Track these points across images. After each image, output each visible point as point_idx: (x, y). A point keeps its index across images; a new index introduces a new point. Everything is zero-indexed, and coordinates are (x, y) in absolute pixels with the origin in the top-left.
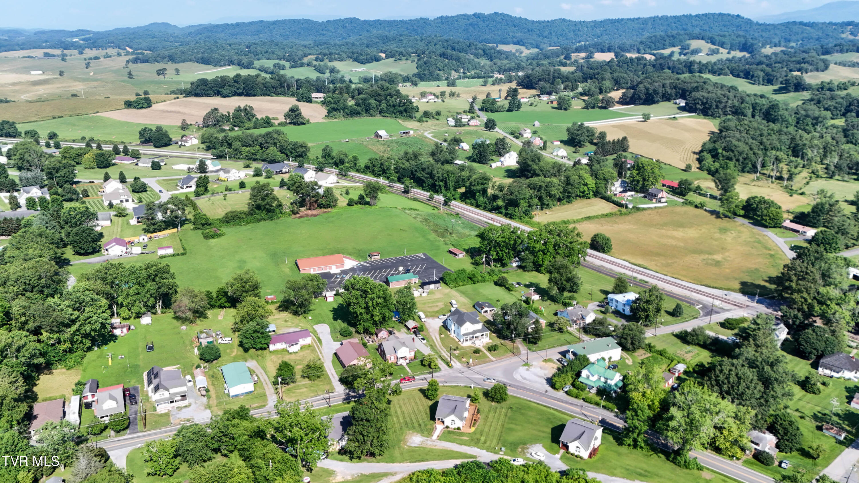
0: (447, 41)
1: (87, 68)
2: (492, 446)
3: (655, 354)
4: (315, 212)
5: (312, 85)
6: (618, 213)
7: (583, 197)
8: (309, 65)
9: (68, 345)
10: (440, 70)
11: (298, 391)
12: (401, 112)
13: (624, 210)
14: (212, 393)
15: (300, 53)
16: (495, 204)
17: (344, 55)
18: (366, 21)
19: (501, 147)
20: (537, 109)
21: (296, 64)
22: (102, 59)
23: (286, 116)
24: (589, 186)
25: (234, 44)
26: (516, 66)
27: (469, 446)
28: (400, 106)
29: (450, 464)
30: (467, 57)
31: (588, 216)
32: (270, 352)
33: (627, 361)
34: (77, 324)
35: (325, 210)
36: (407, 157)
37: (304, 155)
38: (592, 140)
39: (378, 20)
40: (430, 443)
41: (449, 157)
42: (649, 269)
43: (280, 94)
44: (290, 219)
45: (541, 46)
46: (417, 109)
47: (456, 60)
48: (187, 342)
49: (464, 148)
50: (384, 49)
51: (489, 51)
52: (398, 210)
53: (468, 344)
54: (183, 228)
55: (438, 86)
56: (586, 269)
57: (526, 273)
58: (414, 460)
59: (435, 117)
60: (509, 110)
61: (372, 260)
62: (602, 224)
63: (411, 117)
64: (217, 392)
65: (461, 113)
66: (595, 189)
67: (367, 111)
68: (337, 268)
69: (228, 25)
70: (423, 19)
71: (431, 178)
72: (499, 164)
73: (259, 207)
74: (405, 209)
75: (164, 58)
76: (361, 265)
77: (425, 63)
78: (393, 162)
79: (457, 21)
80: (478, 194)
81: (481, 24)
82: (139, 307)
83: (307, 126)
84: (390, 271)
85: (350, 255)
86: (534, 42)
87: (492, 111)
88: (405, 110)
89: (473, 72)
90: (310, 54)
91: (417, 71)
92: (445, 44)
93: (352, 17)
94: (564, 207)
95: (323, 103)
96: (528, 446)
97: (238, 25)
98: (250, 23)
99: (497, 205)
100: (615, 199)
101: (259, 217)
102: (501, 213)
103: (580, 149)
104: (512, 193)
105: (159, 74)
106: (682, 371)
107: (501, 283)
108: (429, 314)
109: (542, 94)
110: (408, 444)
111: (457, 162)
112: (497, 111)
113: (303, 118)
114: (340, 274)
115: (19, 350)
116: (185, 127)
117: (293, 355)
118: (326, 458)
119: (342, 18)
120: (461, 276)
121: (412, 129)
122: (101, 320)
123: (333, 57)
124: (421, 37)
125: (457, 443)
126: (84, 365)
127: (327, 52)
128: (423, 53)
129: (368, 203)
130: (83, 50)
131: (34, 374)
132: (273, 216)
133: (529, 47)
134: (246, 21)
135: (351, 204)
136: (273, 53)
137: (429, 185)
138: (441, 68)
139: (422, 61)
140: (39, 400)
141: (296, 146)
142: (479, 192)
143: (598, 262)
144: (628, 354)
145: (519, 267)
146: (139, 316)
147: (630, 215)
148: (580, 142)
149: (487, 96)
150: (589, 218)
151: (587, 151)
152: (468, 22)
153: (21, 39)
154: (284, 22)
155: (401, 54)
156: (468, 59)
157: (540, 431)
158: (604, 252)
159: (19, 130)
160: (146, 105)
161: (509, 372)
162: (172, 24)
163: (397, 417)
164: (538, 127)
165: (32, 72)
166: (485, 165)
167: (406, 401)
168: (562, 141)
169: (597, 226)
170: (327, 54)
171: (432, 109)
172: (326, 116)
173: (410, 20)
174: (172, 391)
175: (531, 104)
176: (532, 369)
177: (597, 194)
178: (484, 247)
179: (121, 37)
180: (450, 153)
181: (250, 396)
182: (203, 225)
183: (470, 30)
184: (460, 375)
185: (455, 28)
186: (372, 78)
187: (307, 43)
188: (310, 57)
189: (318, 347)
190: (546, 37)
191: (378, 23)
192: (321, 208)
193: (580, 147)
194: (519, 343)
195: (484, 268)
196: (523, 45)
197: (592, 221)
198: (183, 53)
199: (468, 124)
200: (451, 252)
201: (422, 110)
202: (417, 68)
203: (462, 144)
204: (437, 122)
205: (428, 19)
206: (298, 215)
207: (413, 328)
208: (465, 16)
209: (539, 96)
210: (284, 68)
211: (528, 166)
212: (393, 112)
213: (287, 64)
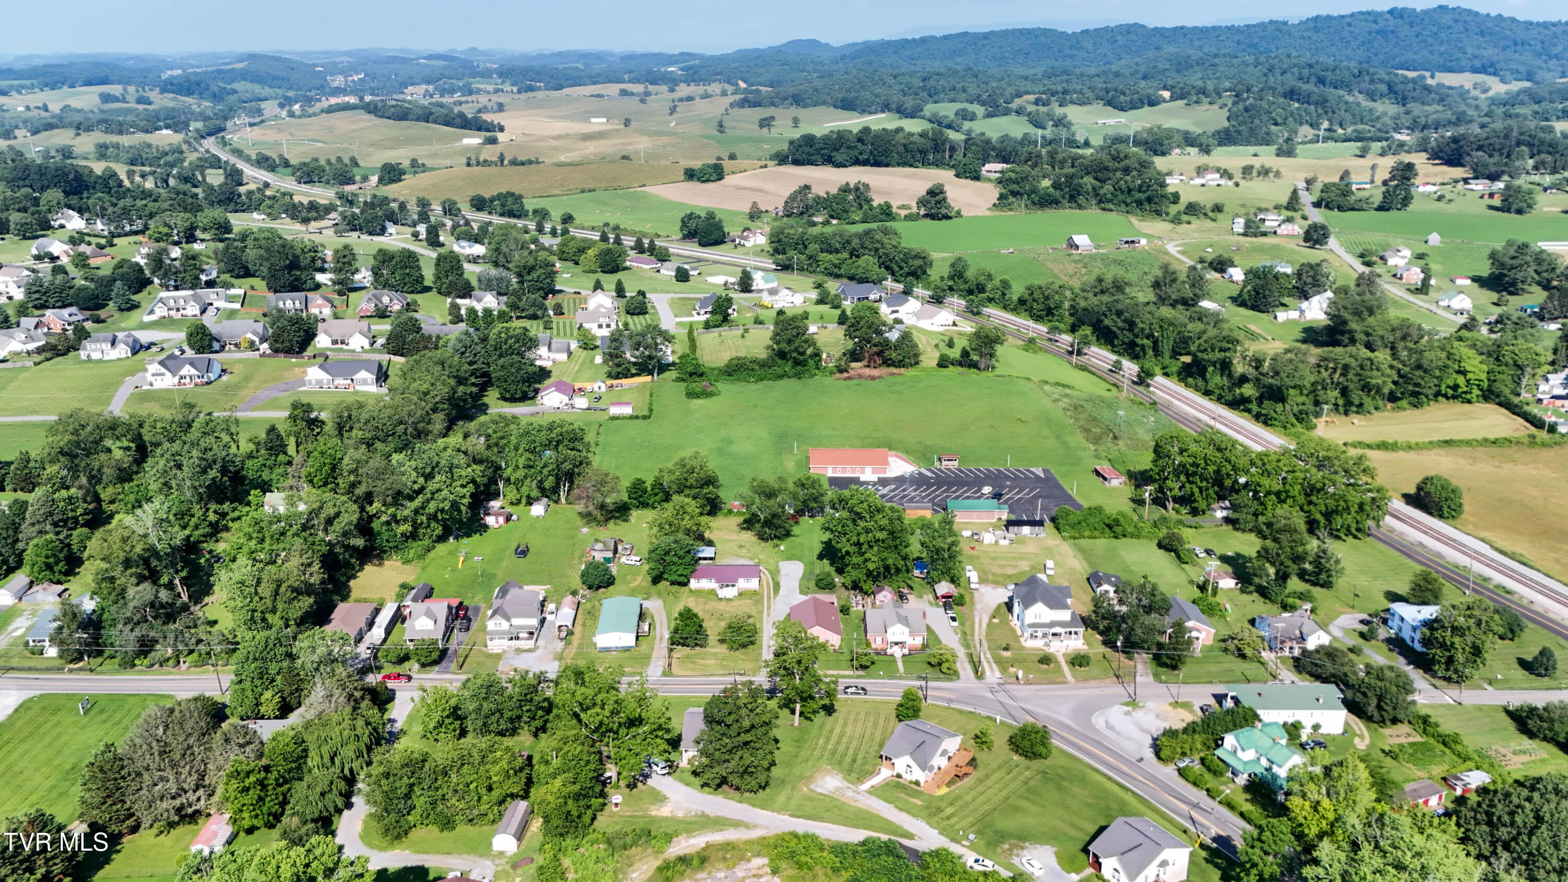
0: (1310, 66)
1: (671, 114)
2: (957, 827)
3: (1431, 741)
4: (876, 372)
5: (994, 149)
6: (1526, 440)
7: (1454, 397)
8: (1019, 112)
9: (406, 528)
10: (1276, 124)
11: (701, 662)
12: (1139, 203)
13: (1543, 435)
14: (576, 639)
15: (1010, 90)
16: (1238, 391)
17: (1089, 94)
18: (1156, 29)
19: (1309, 280)
20: (1451, 208)
21: (995, 109)
22: (698, 100)
23: (921, 202)
24: (1469, 376)
25: (903, 74)
26: (1453, 119)
27: (914, 816)
28: (1140, 191)
29: (855, 836)
30: (1350, 99)
31: (1448, 438)
32: (691, 591)
33: (1357, 741)
34: (420, 499)
35: (894, 370)
36: (1100, 287)
37: (919, 272)
38: (1549, 281)
39: (1182, 28)
40: (850, 793)
41: (1188, 292)
42: (1531, 567)
43: (932, 164)
44: (829, 380)
45: (1538, 77)
46: (1176, 198)
47: (1316, 104)
48: (577, 554)
49: (1235, 278)
50: (1170, 82)
51: (1401, 86)
52: (1030, 385)
53: (1038, 643)
54: (661, 376)
55: (1255, 155)
56: (1380, 545)
57: (1239, 534)
58: (798, 813)
59: (1211, 214)
60: (1380, 208)
61: (943, 468)
62: (1475, 460)
63: (1158, 213)
64: (583, 637)
65: (1267, 210)
66: (1485, 385)
67: (1072, 198)
68: (874, 472)
69: (906, 41)
70: (1276, 22)
71: (1131, 330)
72: (1294, 315)
73: (782, 355)
74: (1046, 382)
75: (786, 99)
76: (920, 474)
77: (1246, 110)
78: (1068, 293)
79: (1350, 25)
80: (1211, 369)
81: (1405, 31)
82: (531, 487)
83: (955, 221)
84: (965, 492)
85: (907, 453)
86: (1522, 69)
87: (1340, 208)
88: (1149, 200)
89: (1350, 130)
90: (1028, 93)
91: (1227, 124)
92: (1306, 72)
93: (1132, 21)
94: (1402, 414)
95: (1000, 182)
96: (1027, 844)
97: (923, 40)
98: (946, 37)
99: (1241, 394)
100: (1535, 410)
101: (780, 372)
102: (1249, 411)
103: (1511, 298)
104: (1277, 373)
105: (761, 126)
106: (1473, 786)
107: (1170, 546)
108: (991, 578)
109: (1476, 178)
110: (812, 786)
111: (1205, 304)
112: (1353, 209)
113: (948, 207)
114: (874, 484)
115: (329, 521)
116: (755, 214)
117: (724, 603)
118: (669, 773)
119: (1112, 25)
120: (1091, 520)
121: (1146, 236)
122: (452, 497)
123: (1068, 97)
124: (1256, 60)
125: (897, 807)
126: (427, 561)
127: (1060, 89)
128: (1248, 91)
129: (974, 365)
130: (677, 85)
131: (353, 560)
132: (803, 372)
133: (1509, 76)
134: (938, 35)
135: (943, 363)
136: (964, 91)
137: (1124, 343)
138: (1280, 121)
139: (1241, 106)
140: (351, 599)
141: (908, 256)
142: (1214, 364)
143: (1414, 535)
144: (1368, 728)
145: (1227, 520)
146: (530, 502)
147: (1556, 448)
148: (1514, 283)
149: (1342, 178)
150: (1448, 443)
151: (1524, 305)
152: (1375, 27)
153: (599, 67)
154: (1004, 34)
155: (1203, 92)
156: (1346, 103)
157: (1073, 825)
158: (1441, 517)
159: (526, 207)
160: (714, 177)
161: (1085, 711)
162: (823, 41)
163: (828, 739)
164: (1434, 247)
165: (594, 120)
166: (1263, 315)
167: (862, 716)
168: (1475, 279)
169: (1462, 462)
170: (1058, 93)
171: (1206, 200)
172: (994, 205)
173: (1248, 26)
174: (516, 621)
175: (1440, 198)
176: (1139, 714)
177: (1489, 395)
178: (1157, 470)
179: (736, 65)
180: (1193, 285)
181: (627, 654)
182: (691, 374)
183: (1376, 45)
184: (990, 695)
185: (1342, 39)
186: (1129, 137)
187: (1030, 72)
188: (1026, 97)
189: (769, 598)
190: (1556, 57)
191: (1180, 32)
192: (889, 366)
193: (1511, 293)
194: (1142, 662)
195: (1150, 512)
196: (1495, 74)
197: (1454, 450)
198: (816, 90)
199: (1275, 233)
200: (1098, 473)
201: (1184, 200)
202: (1228, 119)
203: (1231, 270)
204: (1209, 224)
205: (1285, 23)
206: (845, 375)
207: (943, 597)
208: (1371, 16)
209: (1466, 181)
210: (972, 117)
211: (1345, 322)
212: (1124, 202)
213: (979, 110)
